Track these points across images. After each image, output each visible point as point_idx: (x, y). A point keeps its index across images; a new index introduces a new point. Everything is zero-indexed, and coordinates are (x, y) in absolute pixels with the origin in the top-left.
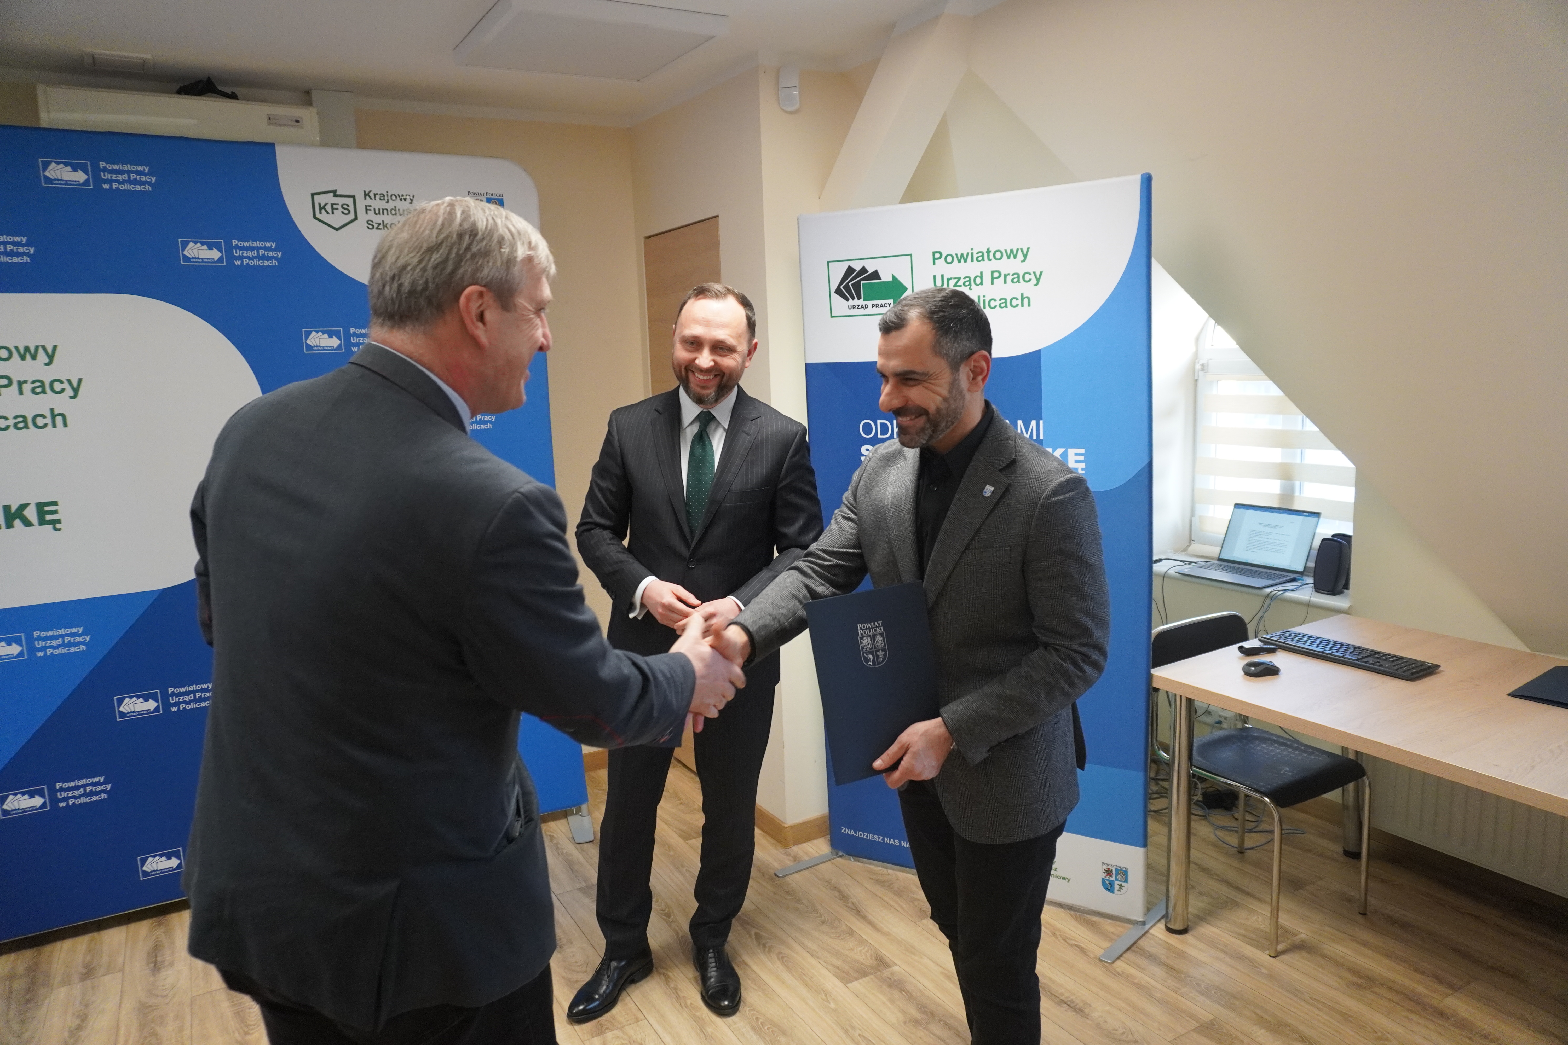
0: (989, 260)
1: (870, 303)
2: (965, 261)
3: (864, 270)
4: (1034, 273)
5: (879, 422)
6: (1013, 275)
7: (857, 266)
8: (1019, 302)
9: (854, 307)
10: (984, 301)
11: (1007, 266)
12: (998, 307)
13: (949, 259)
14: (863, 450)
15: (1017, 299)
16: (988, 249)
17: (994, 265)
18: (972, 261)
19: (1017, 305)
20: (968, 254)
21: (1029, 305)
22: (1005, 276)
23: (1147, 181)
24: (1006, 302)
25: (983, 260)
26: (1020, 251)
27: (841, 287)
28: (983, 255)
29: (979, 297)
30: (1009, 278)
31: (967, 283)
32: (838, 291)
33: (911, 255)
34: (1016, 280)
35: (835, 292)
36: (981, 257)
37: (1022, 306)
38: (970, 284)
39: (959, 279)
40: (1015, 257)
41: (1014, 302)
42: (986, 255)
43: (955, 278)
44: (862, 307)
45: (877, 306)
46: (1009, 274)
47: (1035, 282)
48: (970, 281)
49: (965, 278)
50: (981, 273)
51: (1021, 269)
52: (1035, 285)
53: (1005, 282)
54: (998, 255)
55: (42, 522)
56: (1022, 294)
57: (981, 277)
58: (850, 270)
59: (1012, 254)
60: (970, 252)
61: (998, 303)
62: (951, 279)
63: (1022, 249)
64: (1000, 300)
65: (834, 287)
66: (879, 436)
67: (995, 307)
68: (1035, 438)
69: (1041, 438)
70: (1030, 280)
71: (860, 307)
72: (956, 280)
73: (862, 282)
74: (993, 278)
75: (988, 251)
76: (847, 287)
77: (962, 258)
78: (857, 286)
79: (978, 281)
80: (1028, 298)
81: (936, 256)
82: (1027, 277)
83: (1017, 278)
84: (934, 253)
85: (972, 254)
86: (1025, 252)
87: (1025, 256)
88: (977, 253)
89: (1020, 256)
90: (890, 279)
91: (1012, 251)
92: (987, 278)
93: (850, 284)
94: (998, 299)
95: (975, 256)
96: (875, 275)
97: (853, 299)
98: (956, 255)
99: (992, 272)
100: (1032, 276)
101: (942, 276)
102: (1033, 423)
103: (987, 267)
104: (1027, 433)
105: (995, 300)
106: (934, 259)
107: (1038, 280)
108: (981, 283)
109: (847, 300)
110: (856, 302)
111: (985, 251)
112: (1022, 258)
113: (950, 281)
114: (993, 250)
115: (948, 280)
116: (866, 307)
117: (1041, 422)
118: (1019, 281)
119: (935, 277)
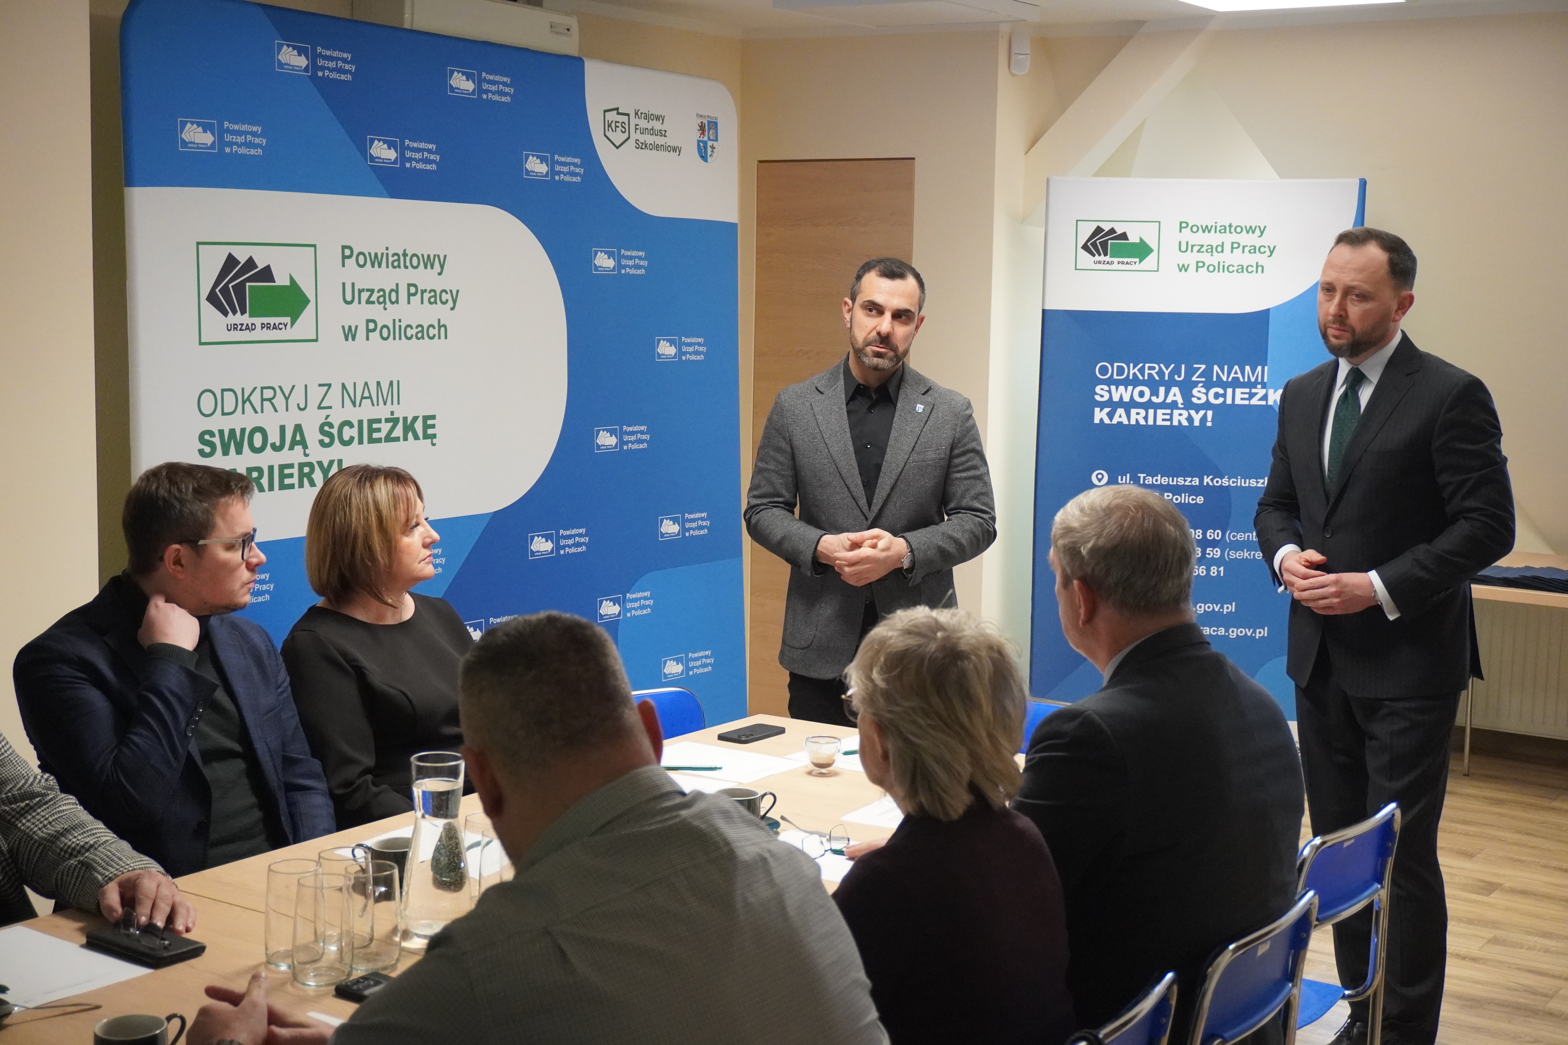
0: (1230, 232)
1: (1116, 260)
2: (1209, 232)
3: (1112, 231)
4: (1269, 247)
5: (1116, 365)
6: (1250, 247)
7: (1106, 227)
8: (1254, 269)
9: (1100, 262)
10: (1224, 266)
11: (1245, 239)
12: (1235, 272)
13: (1195, 229)
14: (1098, 389)
15: (1252, 266)
16: (1230, 224)
17: (1235, 237)
18: (1216, 232)
19: (1252, 271)
20: (1212, 226)
21: (1262, 272)
22: (1244, 247)
23: (1363, 184)
24: (1242, 268)
25: (1225, 232)
26: (1258, 228)
27: (1089, 244)
28: (1225, 229)
29: (1219, 263)
30: (1247, 249)
31: (1209, 250)
32: (1085, 247)
33: (1159, 222)
34: (1252, 251)
35: (1082, 248)
36: (1224, 230)
37: (1257, 272)
38: (1212, 252)
39: (1202, 246)
40: (1253, 232)
41: (1250, 269)
42: (1228, 229)
43: (1198, 245)
44: (1108, 263)
45: (1123, 263)
46: (1247, 246)
47: (1269, 254)
48: (1212, 248)
49: (1207, 246)
50: (1223, 243)
51: (1258, 243)
52: (1269, 256)
53: (1243, 252)
54: (1239, 230)
55: (426, 436)
56: (1257, 263)
57: (1222, 246)
58: (1099, 230)
59: (1251, 230)
60: (1214, 225)
61: (1235, 268)
62: (1195, 245)
63: (1259, 227)
64: (1238, 266)
65: (1081, 243)
66: (1115, 377)
67: (1233, 271)
68: (1260, 380)
69: (1265, 380)
70: (1265, 252)
71: (1106, 263)
72: (1200, 247)
73: (1109, 241)
74: (1232, 248)
75: (1230, 226)
76: (1094, 245)
77: (1207, 229)
78: (1104, 245)
79: (1219, 249)
80: (1263, 267)
81: (1183, 225)
82: (1262, 250)
83: (1254, 250)
84: (1181, 223)
85: (1216, 227)
86: (1262, 230)
87: (1262, 233)
88: (1221, 227)
89: (1258, 232)
90: (1138, 241)
91: (1251, 227)
92: (1228, 247)
93: (1098, 242)
94: (1236, 265)
95: (1218, 229)
96: (1124, 236)
97: (1100, 255)
98: (1202, 226)
99: (1233, 243)
100: (1267, 249)
101: (1187, 243)
102: (1259, 368)
103: (1228, 239)
104: (1253, 376)
105: (1233, 266)
106: (1181, 228)
107: (1272, 253)
108: (1222, 251)
109: (1094, 255)
110: (1102, 258)
111: (1227, 225)
112: (1260, 234)
113: (1194, 247)
114: (1234, 225)
115: (1192, 246)
116: (1112, 263)
117: (1266, 368)
118: (1255, 252)
119: (1180, 243)
